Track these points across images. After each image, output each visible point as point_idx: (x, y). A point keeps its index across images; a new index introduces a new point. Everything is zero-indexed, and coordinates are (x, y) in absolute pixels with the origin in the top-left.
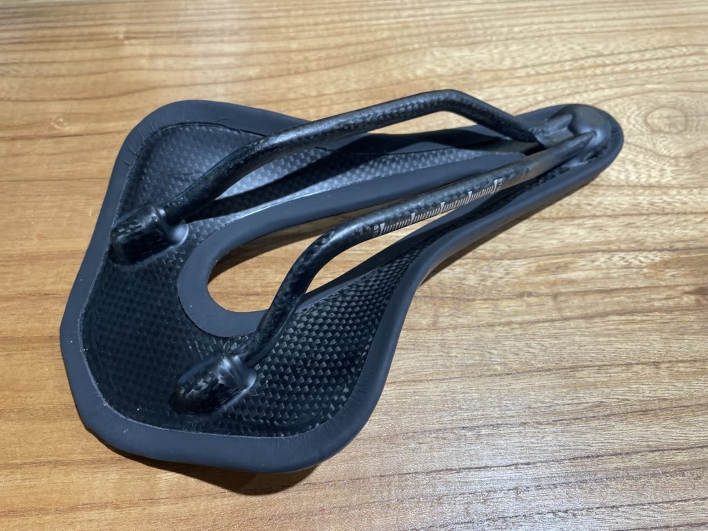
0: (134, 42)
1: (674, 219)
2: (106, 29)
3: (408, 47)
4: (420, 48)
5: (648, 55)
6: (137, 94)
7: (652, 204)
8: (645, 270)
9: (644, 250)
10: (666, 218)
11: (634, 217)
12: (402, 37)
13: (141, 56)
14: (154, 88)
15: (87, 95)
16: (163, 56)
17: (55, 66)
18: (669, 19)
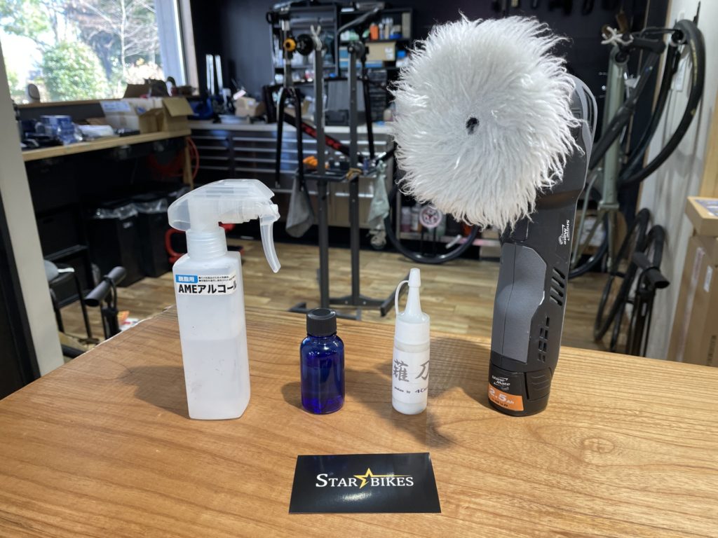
1: (570, 494)
2: (293, 338)
5: (607, 411)
7: (559, 482)
8: (532, 513)
9: (538, 503)
10: (563, 492)
11: (542, 486)
17: (261, 347)
18: (637, 396)
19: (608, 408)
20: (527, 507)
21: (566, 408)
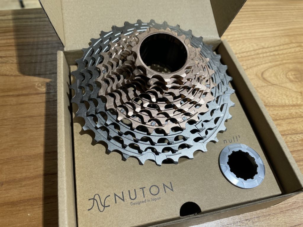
19: (280, 45)
20: (296, 139)
21: (264, 53)
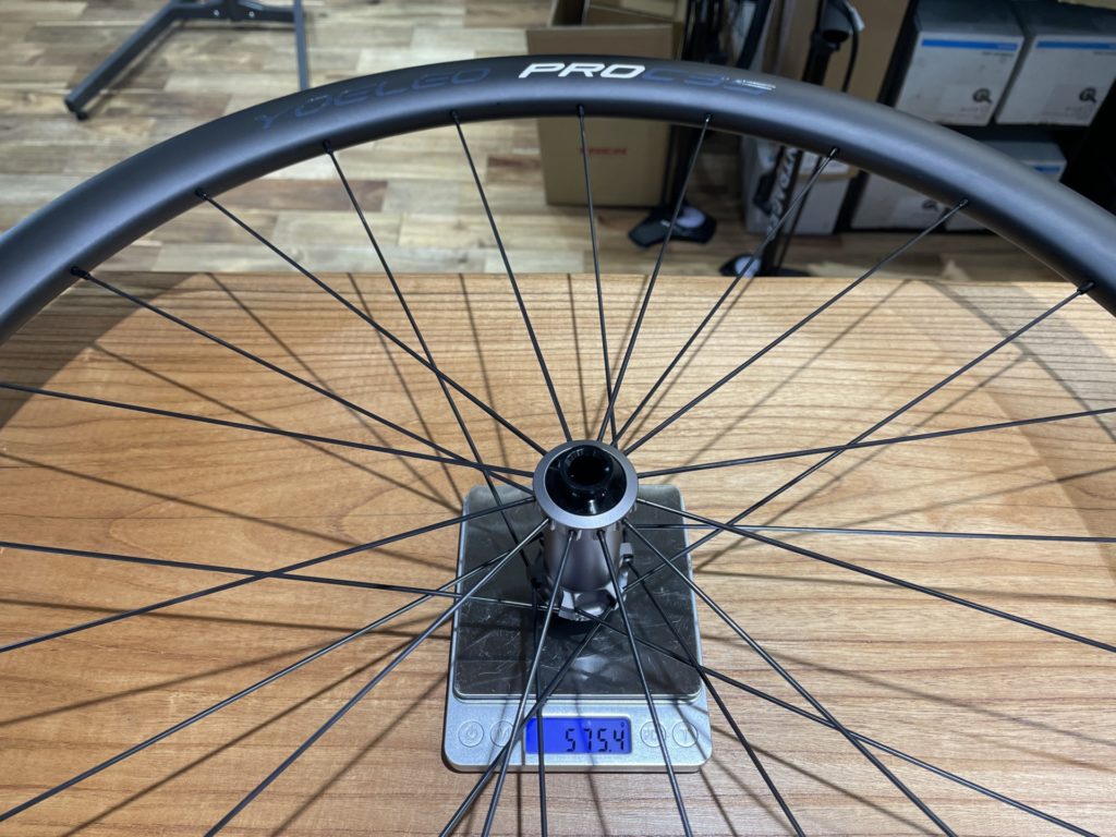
0: (96, 365)
3: (359, 390)
4: (368, 393)
6: (80, 426)
12: (357, 377)
13: (98, 382)
14: (98, 420)
15: (35, 423)
16: (118, 383)
